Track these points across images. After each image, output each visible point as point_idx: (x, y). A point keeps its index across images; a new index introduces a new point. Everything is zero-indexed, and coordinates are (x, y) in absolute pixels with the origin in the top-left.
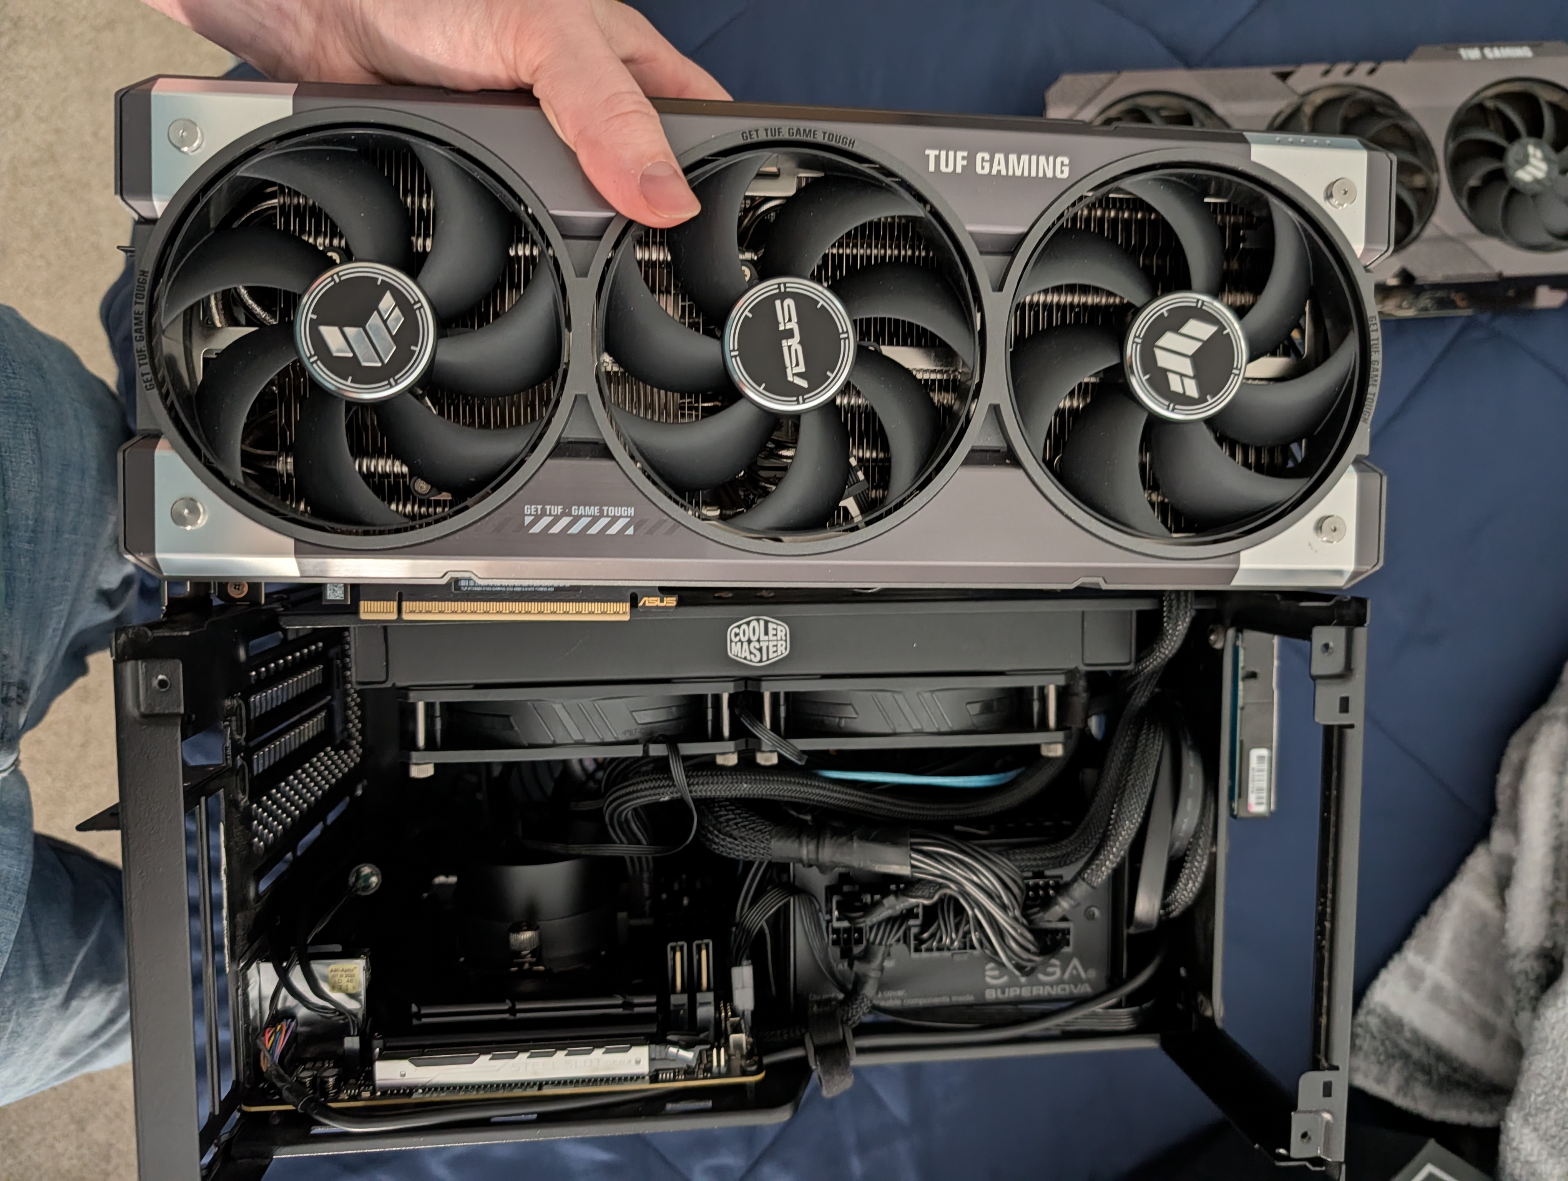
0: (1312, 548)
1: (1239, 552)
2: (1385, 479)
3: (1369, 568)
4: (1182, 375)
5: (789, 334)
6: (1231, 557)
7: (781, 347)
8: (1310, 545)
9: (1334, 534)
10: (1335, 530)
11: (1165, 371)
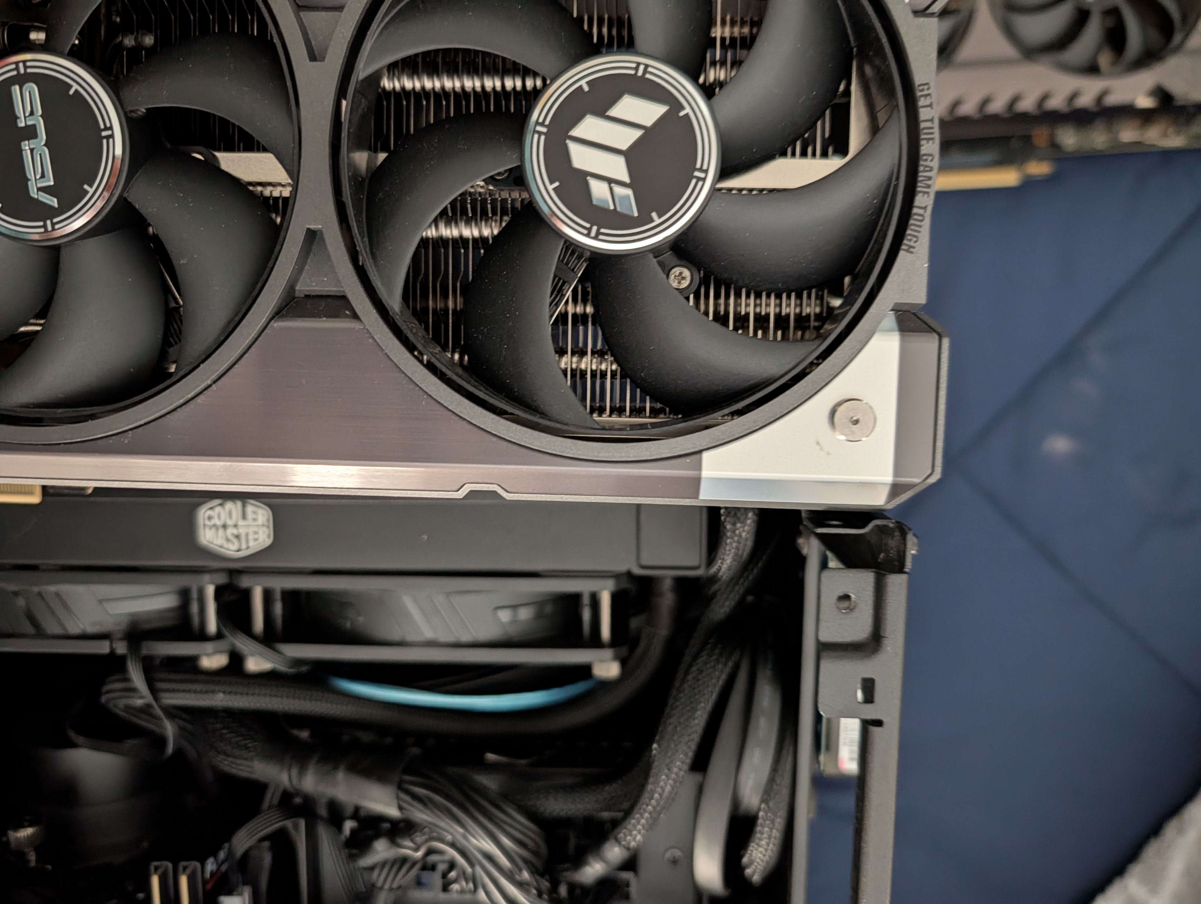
0: (821, 449)
1: (700, 452)
2: (946, 342)
3: (917, 480)
4: (610, 181)
5: (31, 133)
6: (688, 460)
7: (20, 151)
8: (818, 443)
9: (854, 427)
10: (856, 422)
11: (583, 176)
